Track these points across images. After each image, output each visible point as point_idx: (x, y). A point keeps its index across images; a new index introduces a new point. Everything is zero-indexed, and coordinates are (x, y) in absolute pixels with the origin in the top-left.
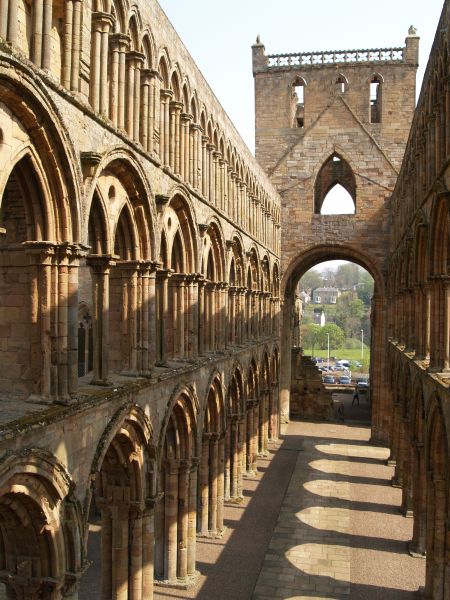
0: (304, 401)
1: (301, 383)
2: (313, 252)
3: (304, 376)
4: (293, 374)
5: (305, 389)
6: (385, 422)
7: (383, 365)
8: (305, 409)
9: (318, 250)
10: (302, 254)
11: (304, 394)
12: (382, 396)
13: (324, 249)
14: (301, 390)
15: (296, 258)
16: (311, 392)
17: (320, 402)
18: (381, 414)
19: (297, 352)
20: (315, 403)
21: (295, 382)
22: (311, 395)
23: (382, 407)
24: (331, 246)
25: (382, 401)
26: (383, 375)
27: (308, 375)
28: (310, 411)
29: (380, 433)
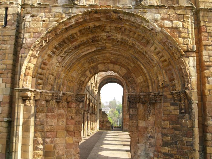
0: (103, 125)
1: (102, 119)
2: (106, 77)
3: (103, 117)
4: (100, 117)
5: (103, 121)
6: (127, 125)
7: (126, 109)
8: (103, 127)
9: (107, 77)
10: (103, 78)
11: (103, 123)
12: (126, 117)
13: (109, 76)
14: (102, 121)
15: (101, 79)
16: (105, 122)
17: (108, 125)
18: (126, 122)
19: (100, 110)
20: (106, 125)
21: (100, 119)
22: (105, 123)
23: (126, 120)
24: (111, 75)
25: (126, 119)
26: (126, 111)
27: (104, 117)
28: (105, 128)
29: (126, 128)
